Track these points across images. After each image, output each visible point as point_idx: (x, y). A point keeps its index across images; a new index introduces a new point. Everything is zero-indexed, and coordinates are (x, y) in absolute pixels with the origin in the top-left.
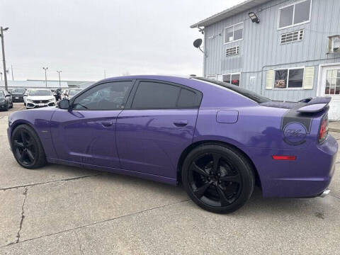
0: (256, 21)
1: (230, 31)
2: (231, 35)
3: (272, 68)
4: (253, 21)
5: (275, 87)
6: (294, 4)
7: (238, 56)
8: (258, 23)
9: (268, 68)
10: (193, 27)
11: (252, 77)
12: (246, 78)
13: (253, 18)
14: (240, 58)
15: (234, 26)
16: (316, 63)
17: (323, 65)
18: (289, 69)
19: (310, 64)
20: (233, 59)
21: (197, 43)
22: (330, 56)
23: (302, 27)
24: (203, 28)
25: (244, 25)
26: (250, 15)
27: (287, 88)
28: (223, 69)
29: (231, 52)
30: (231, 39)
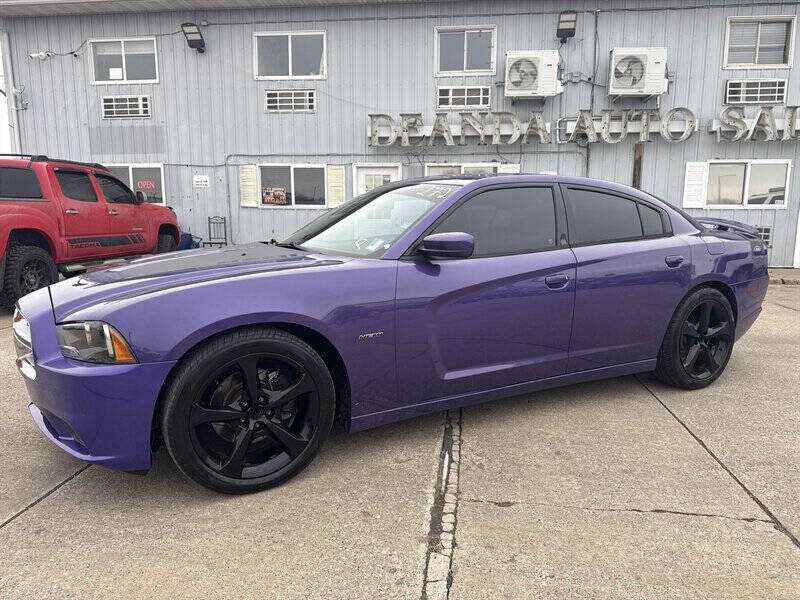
0: (199, 46)
1: (110, 51)
3: (253, 160)
4: (192, 44)
5: (264, 202)
6: (289, 34)
7: (149, 123)
8: (201, 51)
9: (241, 161)
11: (197, 178)
12: (178, 177)
13: (191, 37)
14: (155, 128)
15: (124, 43)
16: (347, 160)
17: (359, 164)
18: (293, 166)
19: (336, 160)
20: (132, 127)
22: (372, 151)
23: (310, 85)
25: (161, 46)
26: (187, 29)
27: (294, 205)
28: (98, 149)
29: (121, 108)
30: (116, 73)
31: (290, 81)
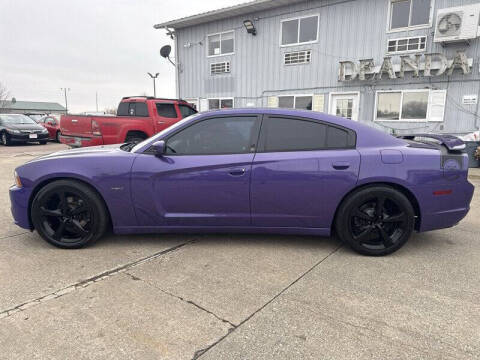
0: (253, 32)
1: (215, 40)
2: (216, 45)
3: (275, 94)
4: (249, 31)
6: (299, 18)
7: (230, 76)
8: (254, 34)
9: (270, 94)
10: (157, 27)
11: (249, 104)
13: (249, 28)
14: (232, 78)
15: (221, 35)
16: (325, 91)
17: (333, 93)
18: (295, 96)
19: (320, 91)
20: (222, 79)
21: (165, 52)
22: (341, 84)
23: (309, 47)
24: (172, 30)
25: (237, 34)
26: (246, 24)
28: (208, 90)
29: (218, 69)
30: (217, 51)
31: (298, 46)
